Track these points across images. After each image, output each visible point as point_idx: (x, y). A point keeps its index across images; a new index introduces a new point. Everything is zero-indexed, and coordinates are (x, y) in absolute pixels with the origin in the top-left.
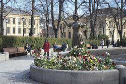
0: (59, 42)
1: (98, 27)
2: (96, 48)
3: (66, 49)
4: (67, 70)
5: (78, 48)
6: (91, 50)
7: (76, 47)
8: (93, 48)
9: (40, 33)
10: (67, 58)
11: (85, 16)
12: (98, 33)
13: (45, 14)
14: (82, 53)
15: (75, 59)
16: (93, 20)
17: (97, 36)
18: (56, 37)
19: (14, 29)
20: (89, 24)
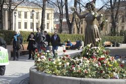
0: (74, 38)
1: (121, 21)
2: (118, 45)
3: (81, 47)
4: (76, 77)
5: (92, 46)
6: (111, 48)
7: (89, 46)
8: (113, 46)
9: (54, 29)
10: (78, 60)
11: (105, 8)
12: (120, 29)
13: (59, 7)
14: (97, 53)
15: (88, 61)
16: (115, 14)
17: (119, 32)
18: (70, 33)
19: (26, 24)
20: (110, 18)
